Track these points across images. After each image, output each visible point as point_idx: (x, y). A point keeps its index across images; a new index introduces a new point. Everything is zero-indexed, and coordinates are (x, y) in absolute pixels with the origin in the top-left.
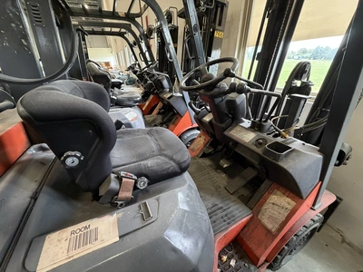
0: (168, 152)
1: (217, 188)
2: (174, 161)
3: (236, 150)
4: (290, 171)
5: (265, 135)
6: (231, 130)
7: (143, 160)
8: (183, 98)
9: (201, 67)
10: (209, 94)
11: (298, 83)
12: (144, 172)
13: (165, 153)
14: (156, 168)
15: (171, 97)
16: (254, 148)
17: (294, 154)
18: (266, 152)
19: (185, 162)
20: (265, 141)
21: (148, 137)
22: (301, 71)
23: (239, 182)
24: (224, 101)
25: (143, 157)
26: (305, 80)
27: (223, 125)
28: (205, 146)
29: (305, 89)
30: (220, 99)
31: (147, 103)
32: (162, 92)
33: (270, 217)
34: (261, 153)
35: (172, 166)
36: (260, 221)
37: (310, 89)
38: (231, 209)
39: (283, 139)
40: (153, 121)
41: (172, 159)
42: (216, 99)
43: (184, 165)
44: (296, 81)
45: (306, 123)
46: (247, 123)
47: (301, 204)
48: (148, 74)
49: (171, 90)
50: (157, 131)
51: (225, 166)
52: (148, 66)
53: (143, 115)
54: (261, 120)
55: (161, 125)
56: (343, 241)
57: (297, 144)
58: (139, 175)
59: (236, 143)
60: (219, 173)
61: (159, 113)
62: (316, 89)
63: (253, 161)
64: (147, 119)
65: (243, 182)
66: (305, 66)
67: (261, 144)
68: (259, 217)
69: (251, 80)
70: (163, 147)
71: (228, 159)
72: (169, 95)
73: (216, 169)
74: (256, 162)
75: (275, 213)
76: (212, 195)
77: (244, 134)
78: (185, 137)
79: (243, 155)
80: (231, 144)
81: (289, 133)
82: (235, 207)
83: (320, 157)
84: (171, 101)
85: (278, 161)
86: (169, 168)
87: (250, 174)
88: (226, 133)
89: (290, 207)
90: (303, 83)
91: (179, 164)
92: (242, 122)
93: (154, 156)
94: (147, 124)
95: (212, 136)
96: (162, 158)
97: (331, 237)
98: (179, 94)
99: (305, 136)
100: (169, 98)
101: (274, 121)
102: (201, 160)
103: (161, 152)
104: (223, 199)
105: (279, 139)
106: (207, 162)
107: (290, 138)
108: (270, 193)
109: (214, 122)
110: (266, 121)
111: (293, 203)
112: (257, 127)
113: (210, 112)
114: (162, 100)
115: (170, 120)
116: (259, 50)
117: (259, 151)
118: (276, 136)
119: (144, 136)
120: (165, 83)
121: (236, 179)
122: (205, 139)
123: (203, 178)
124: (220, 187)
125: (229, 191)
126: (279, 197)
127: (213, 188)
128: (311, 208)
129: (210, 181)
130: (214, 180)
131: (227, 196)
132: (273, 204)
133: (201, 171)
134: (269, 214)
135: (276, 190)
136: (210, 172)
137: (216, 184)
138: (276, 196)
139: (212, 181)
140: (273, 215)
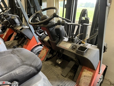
0: (28, 62)
2: (33, 66)
3: (64, 53)
4: (89, 59)
5: (75, 44)
6: (59, 44)
7: (12, 71)
8: (30, 29)
9: (39, 12)
10: (46, 26)
11: (84, 18)
12: (15, 78)
13: (26, 63)
14: (22, 74)
15: (22, 29)
16: (72, 51)
17: (89, 51)
18: (77, 52)
19: (39, 65)
20: (76, 47)
21: (12, 55)
22: (84, 13)
23: (67, 69)
24: (54, 30)
25: (11, 69)
26: (86, 17)
27: (55, 42)
28: (47, 54)
29: (87, 21)
30: (52, 29)
31: (5, 34)
32: (16, 26)
34: (75, 53)
35: (32, 70)
37: (89, 21)
38: (67, 85)
39: (83, 45)
40: (12, 44)
41: (31, 66)
42: (50, 29)
43: (39, 68)
44: (83, 18)
45: (90, 36)
46: (66, 39)
47: (95, 73)
48: (4, 16)
49: (21, 25)
50: (17, 50)
51: (60, 63)
52: (3, 11)
53: (4, 42)
54: (72, 37)
55: (18, 46)
56: (111, 84)
57: (89, 46)
58: (12, 81)
59: (63, 50)
60: (57, 67)
61: (15, 39)
62: (91, 21)
63: (73, 57)
64: (7, 44)
66: (85, 11)
67: (74, 48)
68: (80, 85)
69: (64, 17)
70: (23, 59)
71: (60, 59)
72: (20, 28)
73: (55, 66)
74: (73, 58)
76: (56, 81)
77: (66, 45)
78: (34, 51)
79: (67, 55)
80: (61, 51)
81: (85, 41)
82: (68, 83)
83: (98, 50)
84: (22, 31)
85: (83, 55)
86: (30, 72)
87: (72, 64)
88: (57, 45)
89: (91, 76)
90: (85, 18)
91: (36, 68)
92: (64, 39)
93: (19, 66)
94: (8, 47)
95: (50, 48)
96: (25, 66)
97: (107, 84)
98: (27, 27)
99: (90, 42)
100: (21, 30)
101: (78, 37)
102: (46, 63)
103: (23, 63)
104: (61, 81)
105: (82, 45)
106: (49, 63)
107: (86, 43)
108: (82, 71)
109: (50, 40)
110: (75, 37)
111: (92, 73)
112: (71, 40)
113: (47, 36)
114: (16, 31)
115: (23, 43)
116: (66, 3)
117: (74, 52)
118: (80, 44)
119: (9, 55)
120: (17, 21)
122: (46, 51)
123: (49, 72)
124: (59, 75)
125: (64, 76)
126: (86, 72)
127: (55, 77)
128: (99, 73)
129: (53, 73)
130: (55, 72)
131: (63, 79)
132: (84, 76)
133: (47, 68)
134: (84, 82)
135: (84, 69)
136: (52, 68)
137: (57, 74)
138: (85, 72)
139: (54, 73)
140: (85, 82)
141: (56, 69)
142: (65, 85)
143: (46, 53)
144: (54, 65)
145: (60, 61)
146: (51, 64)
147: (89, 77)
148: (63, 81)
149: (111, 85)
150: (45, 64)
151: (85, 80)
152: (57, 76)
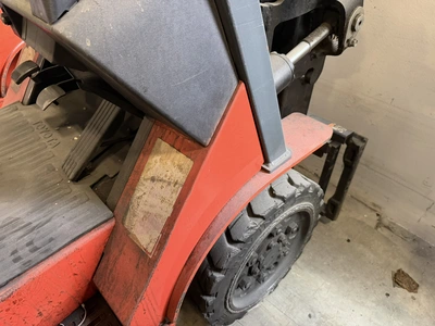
33: (146, 216)
36: (128, 233)
56: (379, 224)
68: (127, 224)
87: (107, 111)
97: (360, 222)
108: (149, 153)
111: (188, 163)
126: (164, 156)
128: (263, 169)
132: (153, 179)
135: (159, 140)
138: (158, 158)
141: (61, 139)
147: (169, 184)
149: (377, 227)
150: (20, 116)
151: (150, 200)
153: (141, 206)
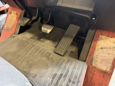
1: (48, 56)
33: (102, 60)
36: (95, 68)
51: (49, 31)
60: (43, 42)
65: (70, 41)
68: (93, 65)
71: (48, 24)
75: (106, 55)
76: (47, 66)
104: (58, 64)
121: (63, 40)
122: (16, 14)
123: (30, 53)
124: (50, 54)
125: (60, 54)
126: (105, 40)
127: (44, 58)
129: (37, 52)
130: (42, 50)
131: (60, 60)
132: (102, 48)
133: (25, 46)
134: (102, 58)
135: (100, 36)
136: (34, 43)
137: (45, 53)
138: (102, 41)
139: (40, 52)
140: (104, 58)
141: (43, 44)
142: (68, 71)
143: (17, 18)
144: (37, 38)
145: (49, 29)
146: (31, 38)
147: (110, 48)
148: (61, 64)
150: (19, 39)
151: (103, 55)
152: (48, 57)
153: (99, 58)
